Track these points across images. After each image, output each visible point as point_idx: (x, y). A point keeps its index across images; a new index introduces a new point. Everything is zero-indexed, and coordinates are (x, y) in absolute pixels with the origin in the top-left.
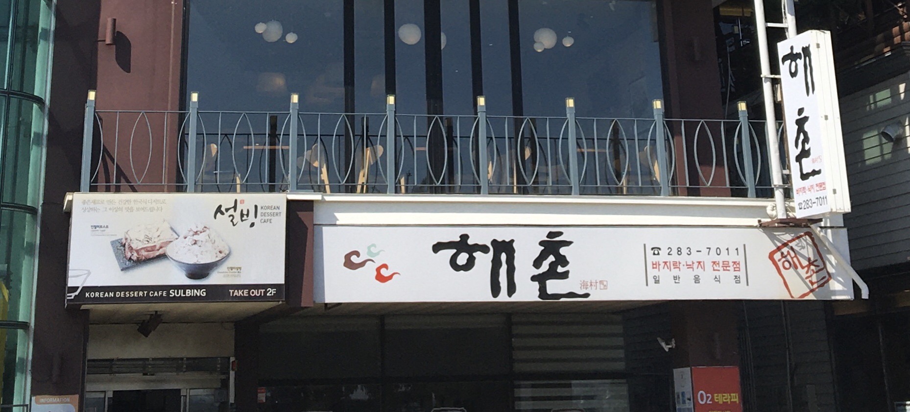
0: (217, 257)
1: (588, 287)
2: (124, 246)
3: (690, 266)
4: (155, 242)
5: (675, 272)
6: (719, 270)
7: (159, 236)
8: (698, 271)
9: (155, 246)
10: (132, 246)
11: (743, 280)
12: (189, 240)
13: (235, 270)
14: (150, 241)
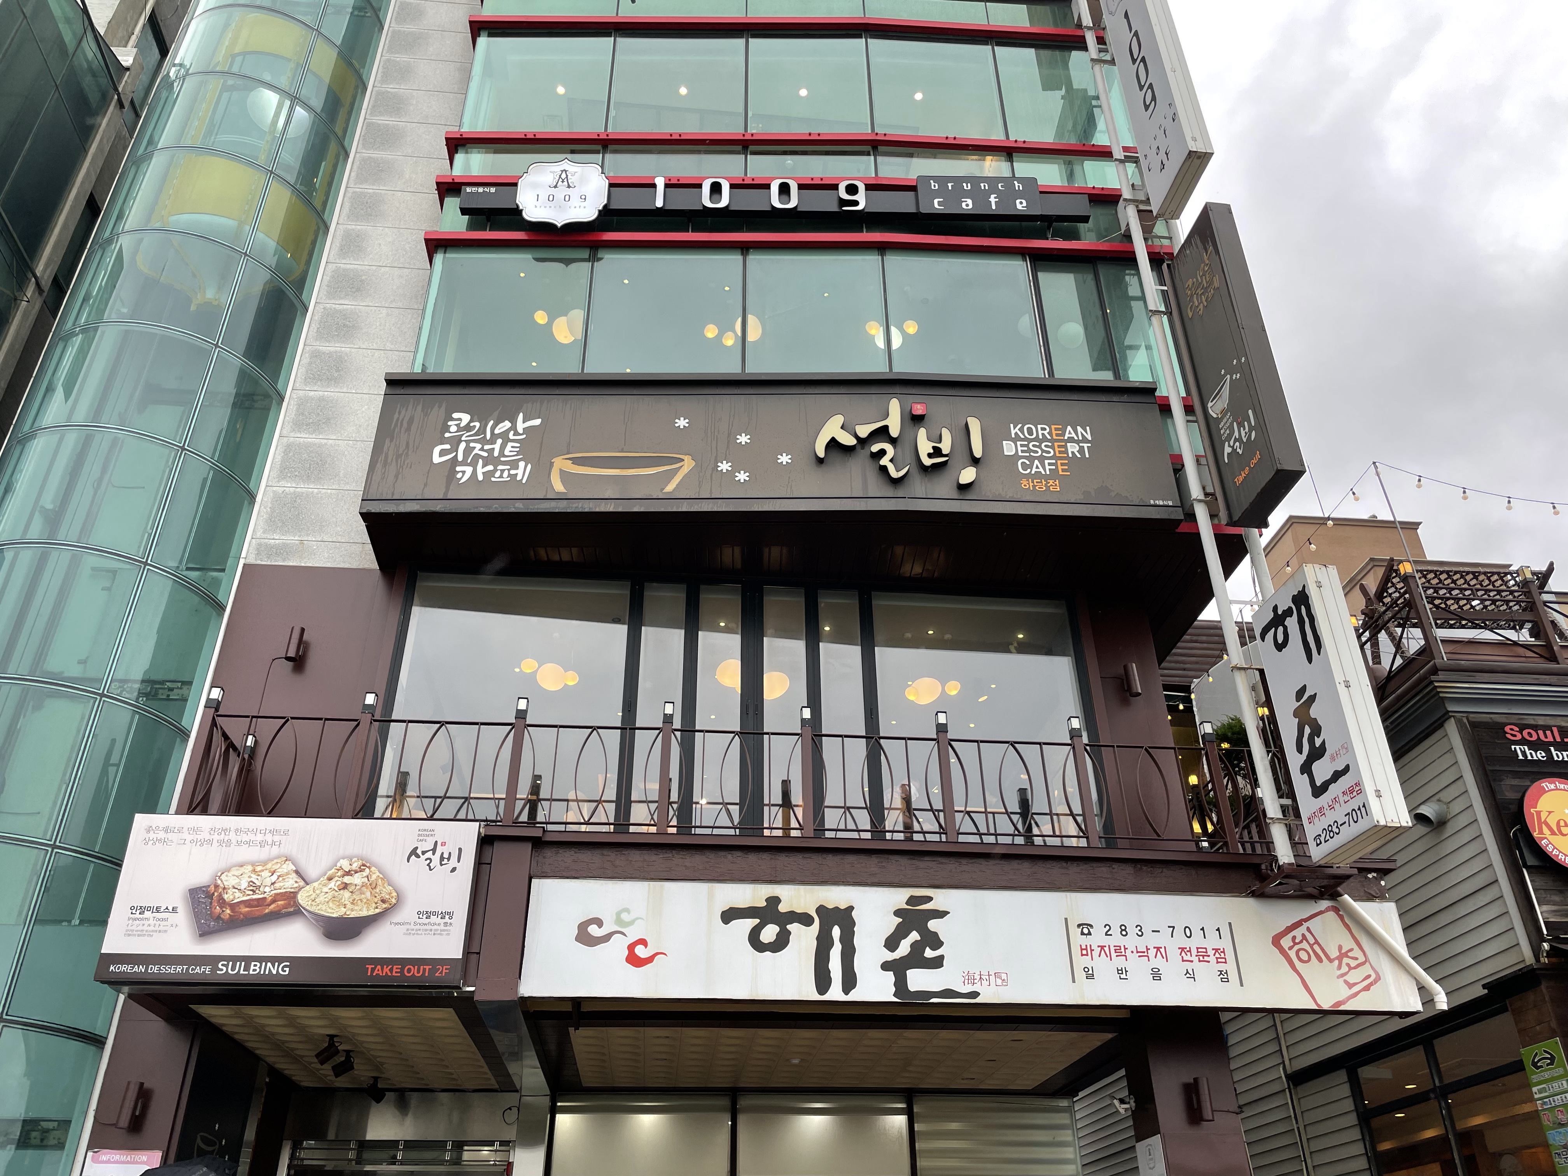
1: (975, 981)
3: (1143, 954)
5: (1120, 962)
6: (1192, 961)
8: (1159, 962)
11: (1233, 975)
14: (257, 892)
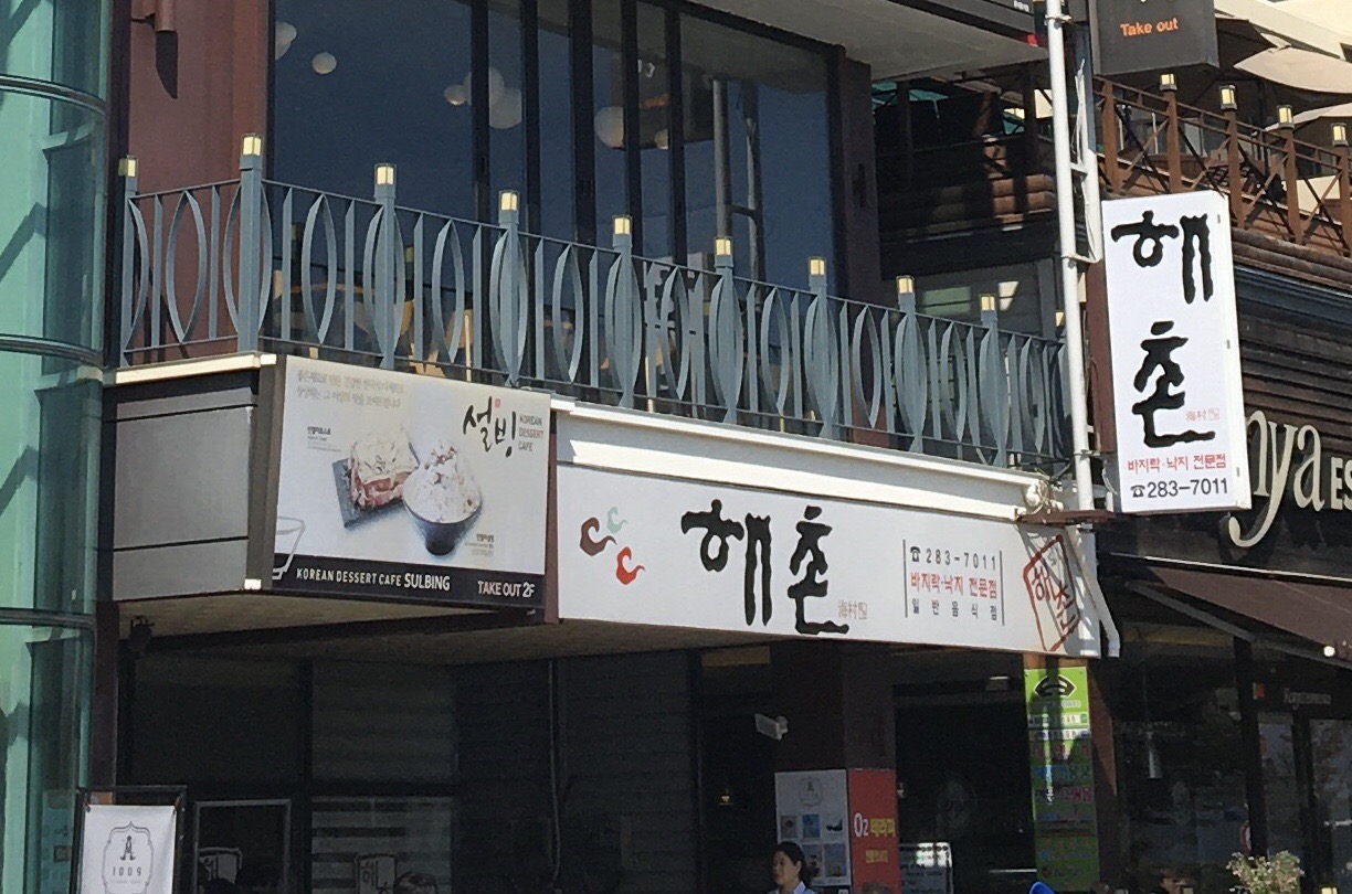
0: (464, 512)
2: (349, 475)
4: (388, 471)
7: (394, 460)
9: (388, 480)
10: (360, 475)
12: (431, 475)
13: (485, 541)
